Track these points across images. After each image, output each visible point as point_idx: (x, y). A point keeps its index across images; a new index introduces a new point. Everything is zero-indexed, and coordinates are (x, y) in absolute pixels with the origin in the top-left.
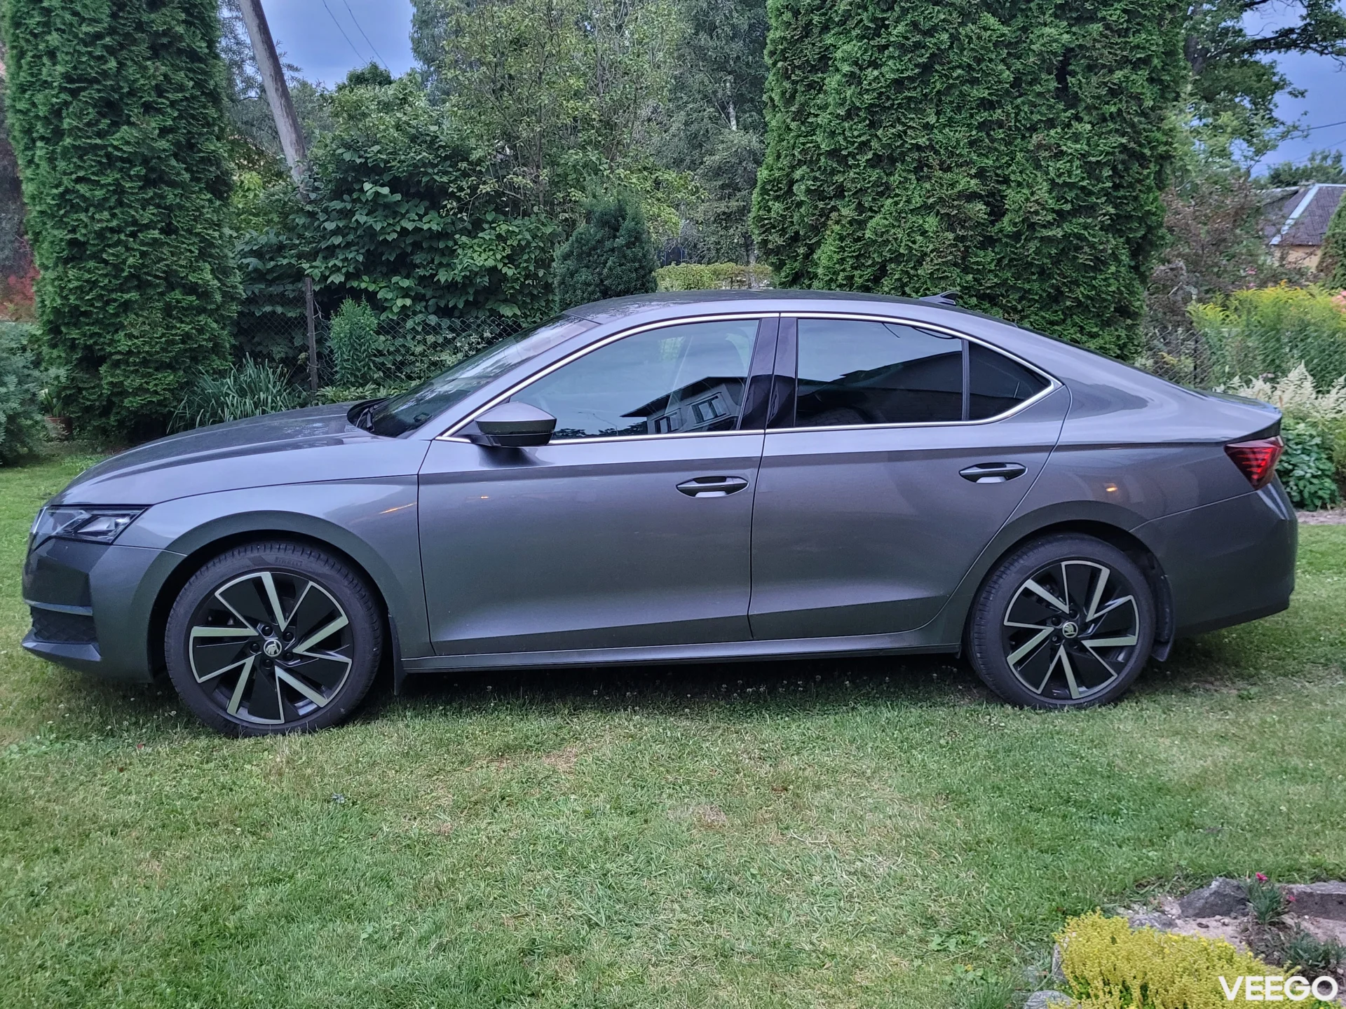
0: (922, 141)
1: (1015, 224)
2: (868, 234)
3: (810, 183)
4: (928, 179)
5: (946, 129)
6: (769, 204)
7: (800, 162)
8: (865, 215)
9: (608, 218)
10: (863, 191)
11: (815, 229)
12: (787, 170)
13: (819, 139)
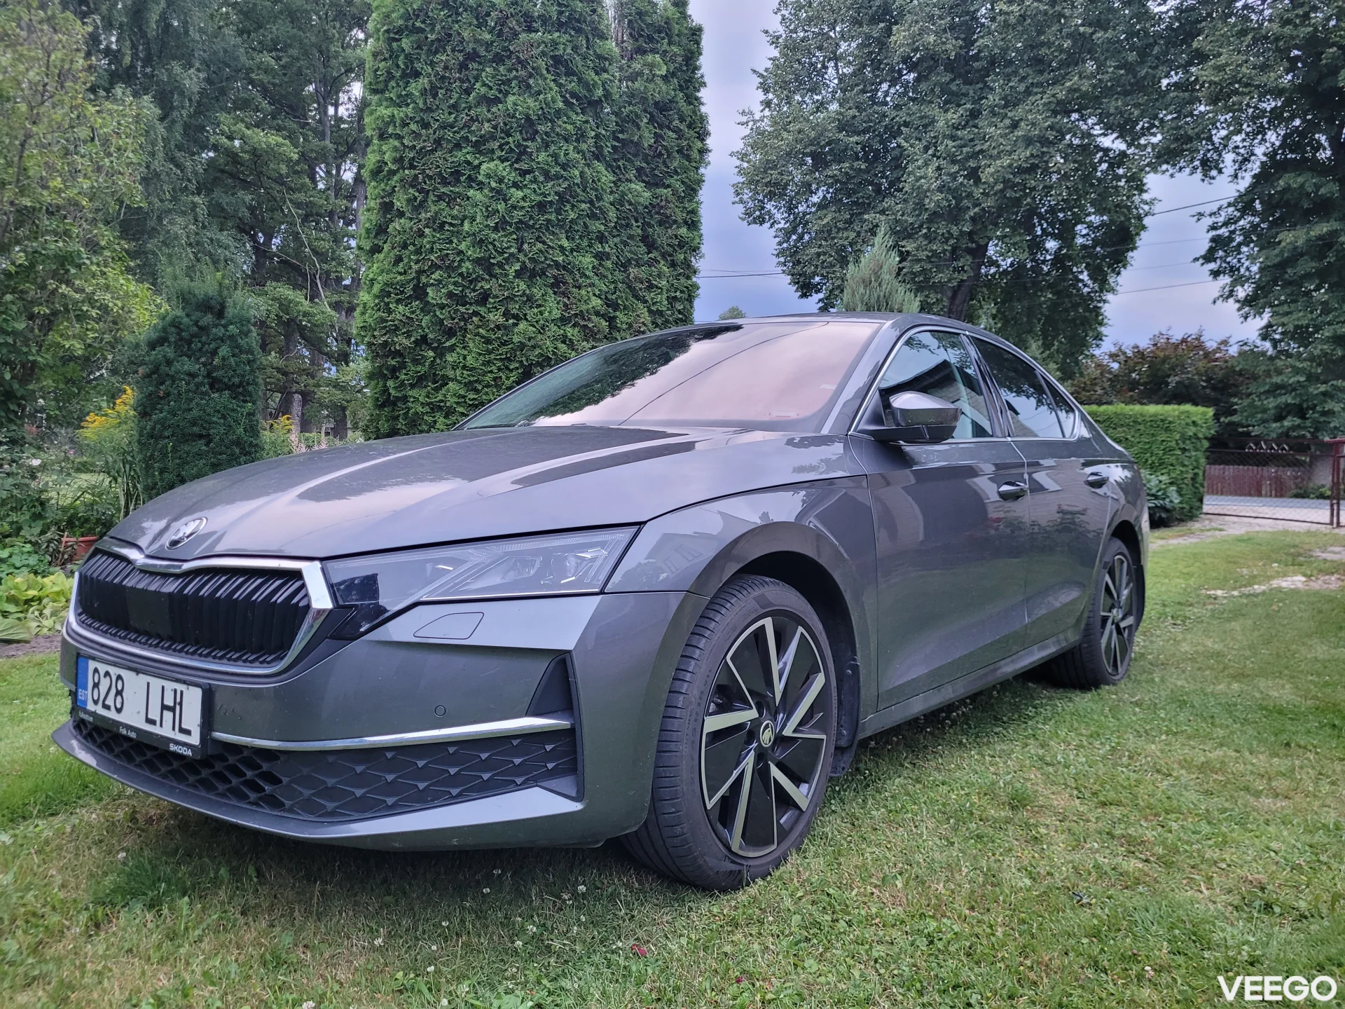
3: (451, 287)
4: (564, 294)
5: (575, 253)
6: (391, 306)
7: (435, 267)
8: (511, 321)
9: (213, 303)
10: (510, 299)
11: (450, 333)
12: (414, 275)
13: (463, 247)
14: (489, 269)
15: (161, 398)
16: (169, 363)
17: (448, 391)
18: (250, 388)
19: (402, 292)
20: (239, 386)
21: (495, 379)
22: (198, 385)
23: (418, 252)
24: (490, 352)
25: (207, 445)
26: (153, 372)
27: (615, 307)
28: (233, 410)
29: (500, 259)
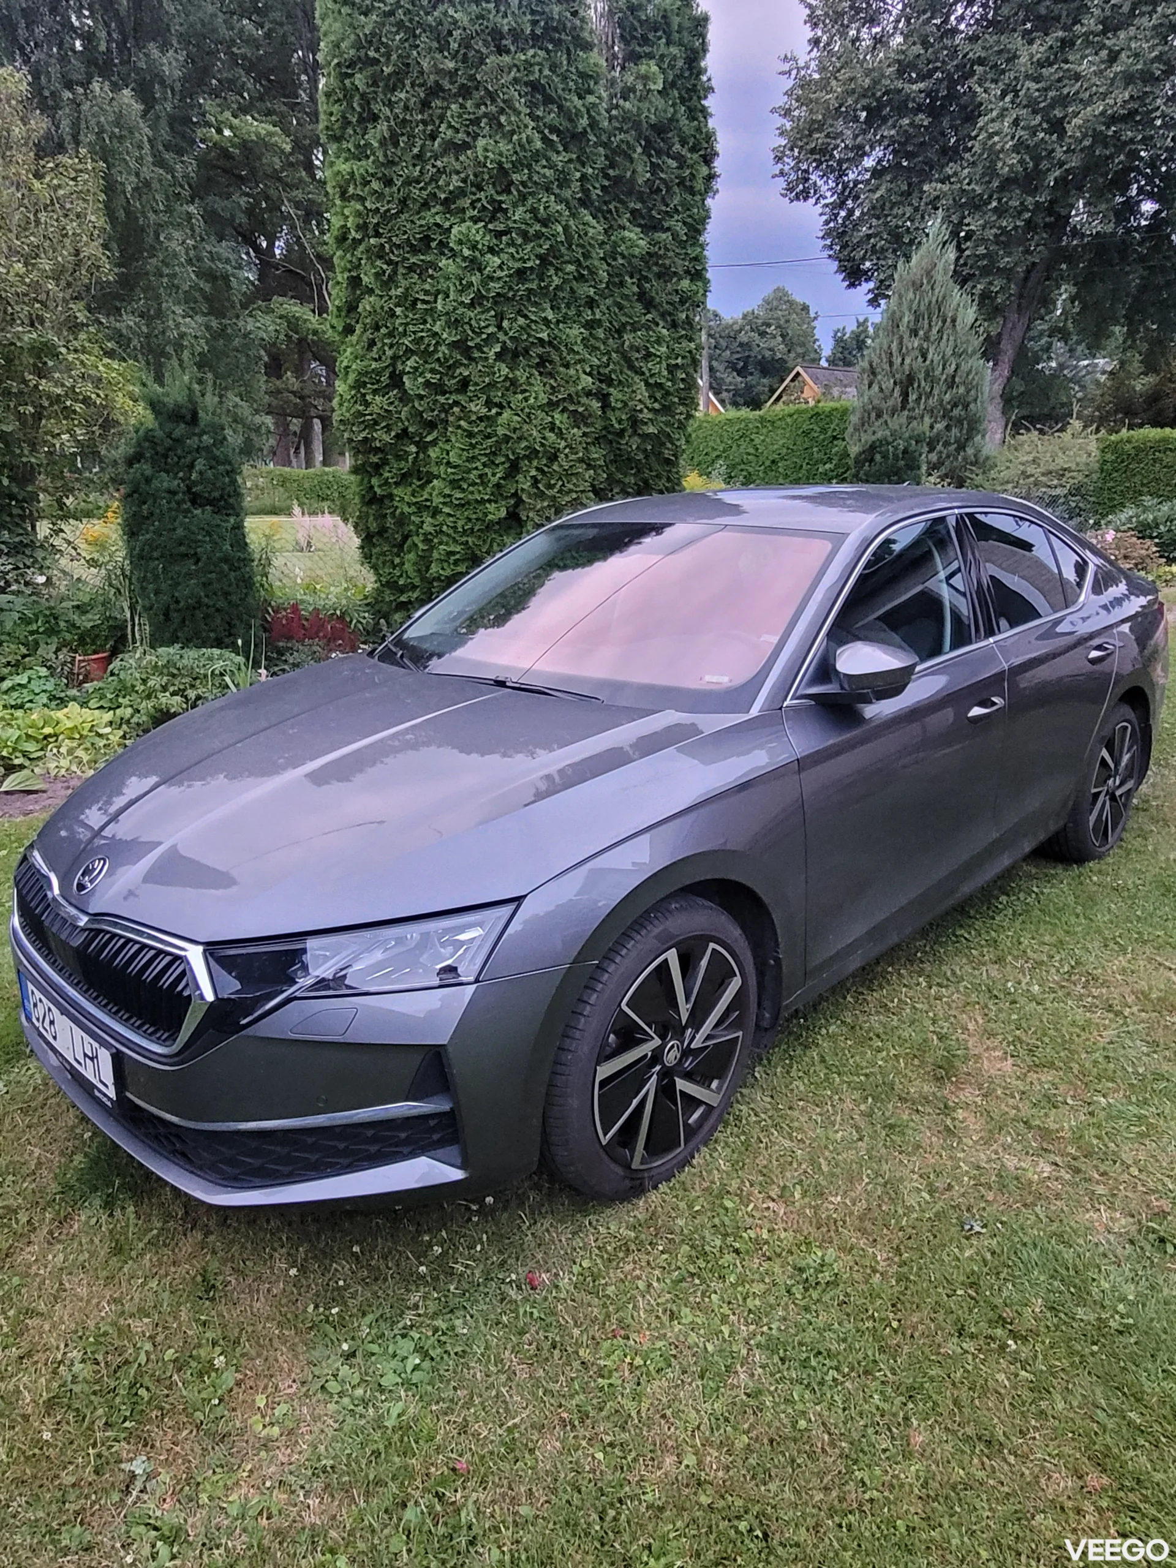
0: (544, 335)
1: (620, 422)
2: (501, 431)
3: (428, 376)
4: (551, 375)
5: (561, 326)
6: (368, 397)
7: (409, 352)
8: (494, 411)
9: (184, 411)
10: (492, 385)
11: (431, 425)
12: (389, 361)
13: (437, 328)
14: (467, 351)
15: (147, 518)
16: (148, 481)
17: (433, 488)
18: (231, 501)
19: (378, 381)
20: (219, 500)
21: (480, 476)
22: (178, 503)
23: (391, 335)
24: (473, 446)
25: (196, 563)
26: (134, 492)
27: (609, 382)
28: (218, 526)
29: (478, 340)
